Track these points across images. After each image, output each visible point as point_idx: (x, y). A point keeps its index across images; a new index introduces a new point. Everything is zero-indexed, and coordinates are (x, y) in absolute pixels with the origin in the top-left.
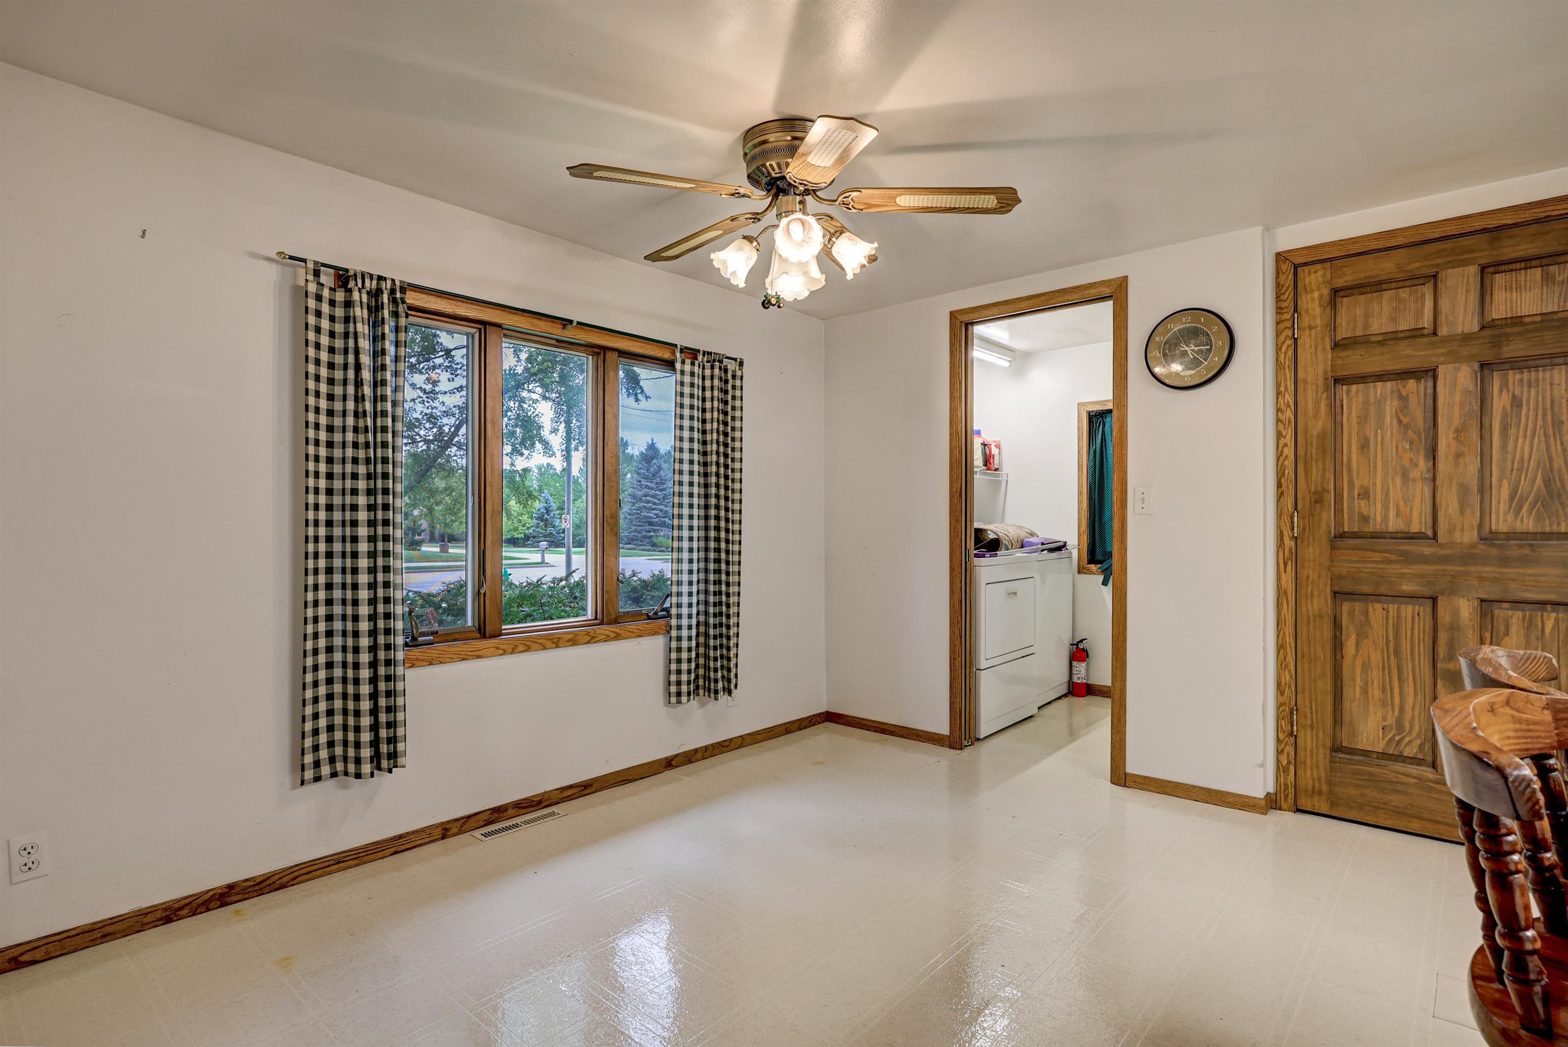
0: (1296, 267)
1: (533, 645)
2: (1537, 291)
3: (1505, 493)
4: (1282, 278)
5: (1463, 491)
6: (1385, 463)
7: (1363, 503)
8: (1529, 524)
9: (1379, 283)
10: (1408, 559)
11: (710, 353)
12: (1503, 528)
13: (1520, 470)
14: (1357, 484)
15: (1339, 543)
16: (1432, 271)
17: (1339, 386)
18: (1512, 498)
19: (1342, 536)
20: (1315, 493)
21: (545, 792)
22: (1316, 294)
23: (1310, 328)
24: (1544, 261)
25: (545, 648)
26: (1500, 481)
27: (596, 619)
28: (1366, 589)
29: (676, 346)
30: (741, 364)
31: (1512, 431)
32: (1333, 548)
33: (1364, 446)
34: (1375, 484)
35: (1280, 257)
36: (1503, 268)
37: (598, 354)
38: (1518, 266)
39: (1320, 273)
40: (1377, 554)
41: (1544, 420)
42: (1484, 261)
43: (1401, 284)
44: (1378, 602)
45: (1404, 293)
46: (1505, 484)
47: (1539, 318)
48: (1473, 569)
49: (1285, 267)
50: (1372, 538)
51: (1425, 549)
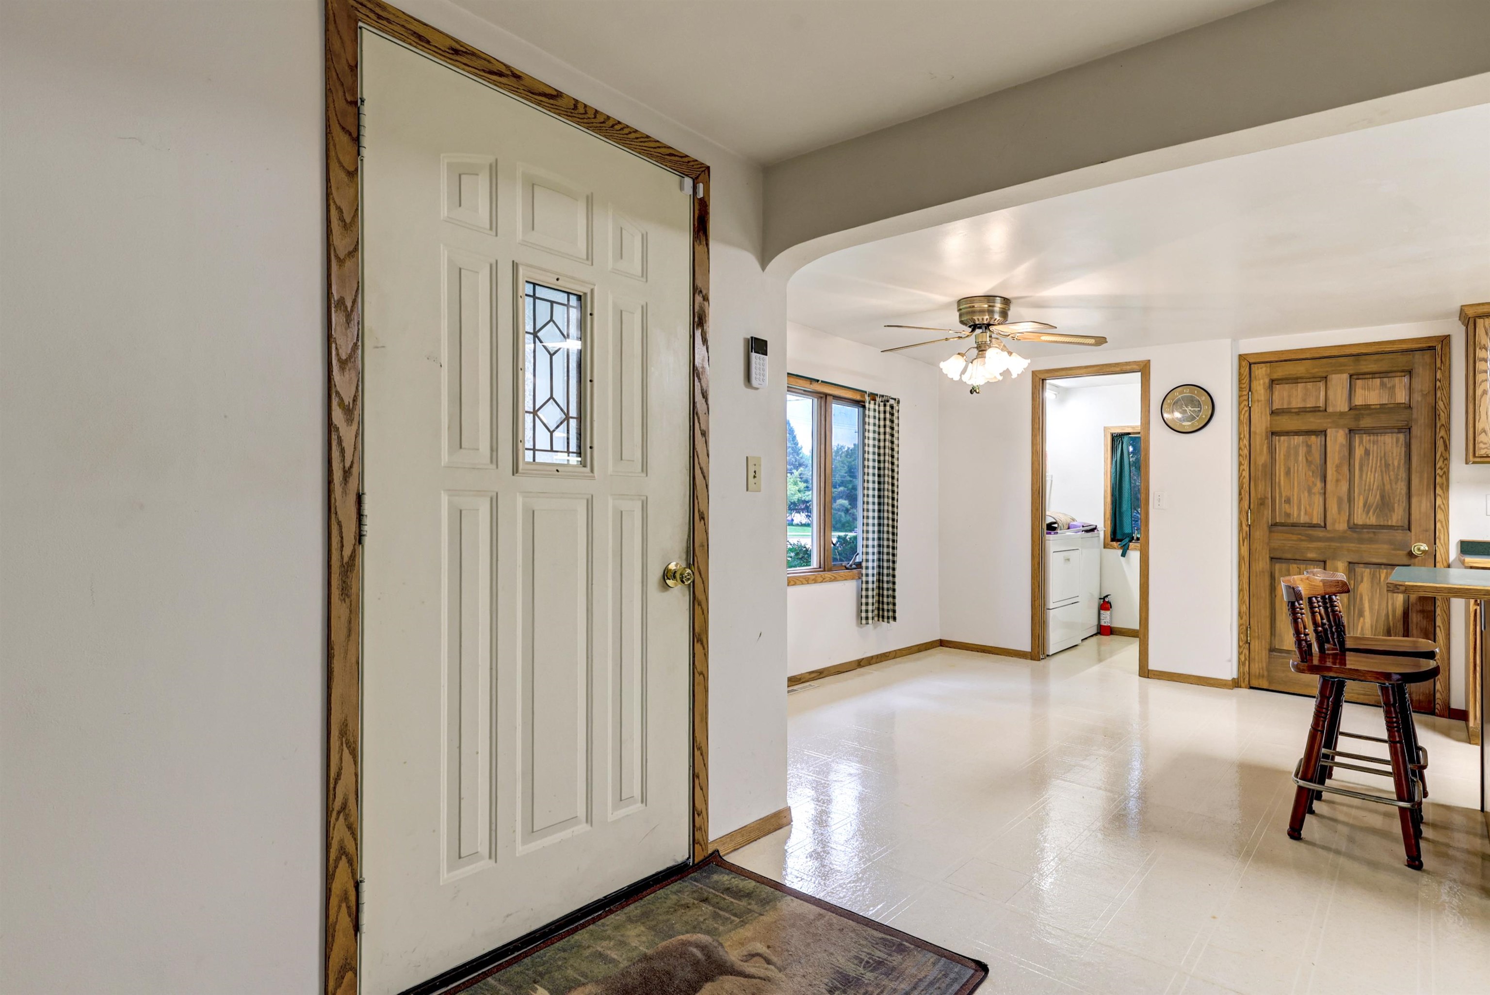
0: (1250, 364)
2: (1377, 391)
3: (1361, 504)
4: (1242, 370)
5: (1340, 500)
6: (1299, 483)
7: (1287, 506)
8: (1372, 520)
9: (1297, 378)
10: (1311, 539)
11: (883, 396)
12: (1360, 523)
13: (1369, 490)
14: (1284, 495)
15: (1275, 528)
16: (1324, 375)
17: (1274, 437)
18: (1365, 506)
19: (1275, 525)
20: (1261, 499)
22: (1261, 382)
23: (1258, 401)
24: (1381, 375)
26: (1359, 494)
28: (1289, 556)
29: (866, 392)
30: (898, 402)
31: (1365, 469)
32: (1270, 532)
33: (1288, 473)
34: (1293, 495)
35: (1241, 357)
36: (1361, 377)
37: (821, 397)
38: (1368, 376)
39: (1264, 369)
40: (1295, 536)
41: (1381, 463)
42: (1352, 372)
43: (1308, 380)
44: (1295, 563)
45: (1310, 385)
46: (1361, 497)
47: (1378, 407)
48: (1345, 545)
49: (1245, 364)
50: (1292, 526)
51: (1320, 533)
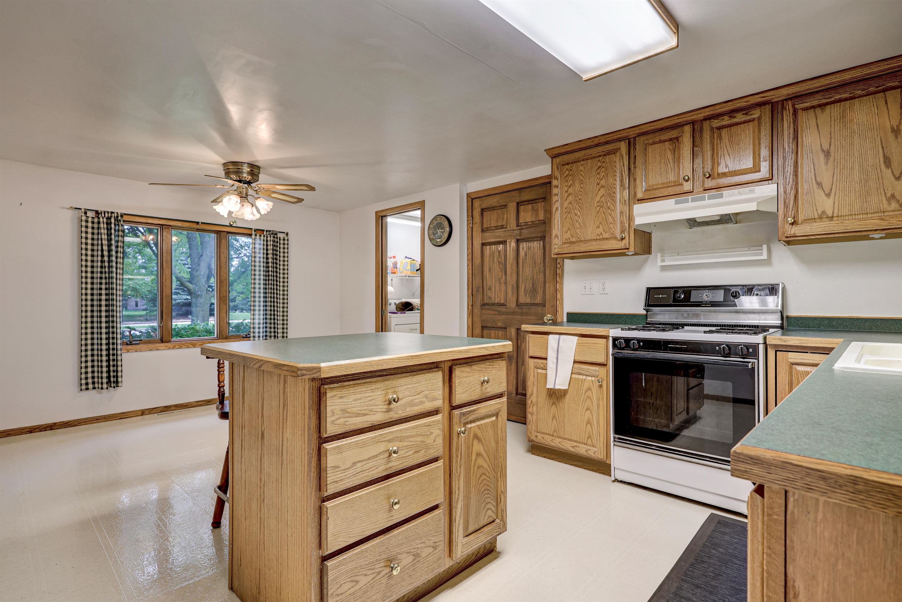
0: (472, 199)
1: (183, 346)
2: (530, 213)
3: (523, 289)
4: (468, 203)
5: (513, 289)
6: (495, 276)
7: (489, 292)
8: (528, 300)
9: (493, 207)
10: (500, 313)
11: (270, 231)
12: (523, 302)
13: (526, 280)
14: (488, 284)
15: (483, 307)
16: (505, 204)
17: (485, 247)
18: (525, 291)
19: (484, 305)
20: (477, 288)
21: (189, 402)
22: (477, 211)
23: (476, 223)
24: (532, 202)
25: (188, 347)
26: (522, 284)
27: (217, 337)
28: (489, 325)
29: (252, 229)
30: (287, 234)
31: (525, 265)
32: (482, 309)
33: (490, 270)
34: (492, 285)
35: (468, 195)
36: (523, 204)
37: (218, 233)
38: (526, 203)
39: (478, 202)
40: (492, 312)
41: (532, 261)
42: (518, 201)
43: (499, 208)
44: (493, 330)
45: (499, 211)
46: (523, 284)
47: (531, 223)
48: (515, 317)
49: (470, 199)
50: (492, 305)
51: (503, 309)
